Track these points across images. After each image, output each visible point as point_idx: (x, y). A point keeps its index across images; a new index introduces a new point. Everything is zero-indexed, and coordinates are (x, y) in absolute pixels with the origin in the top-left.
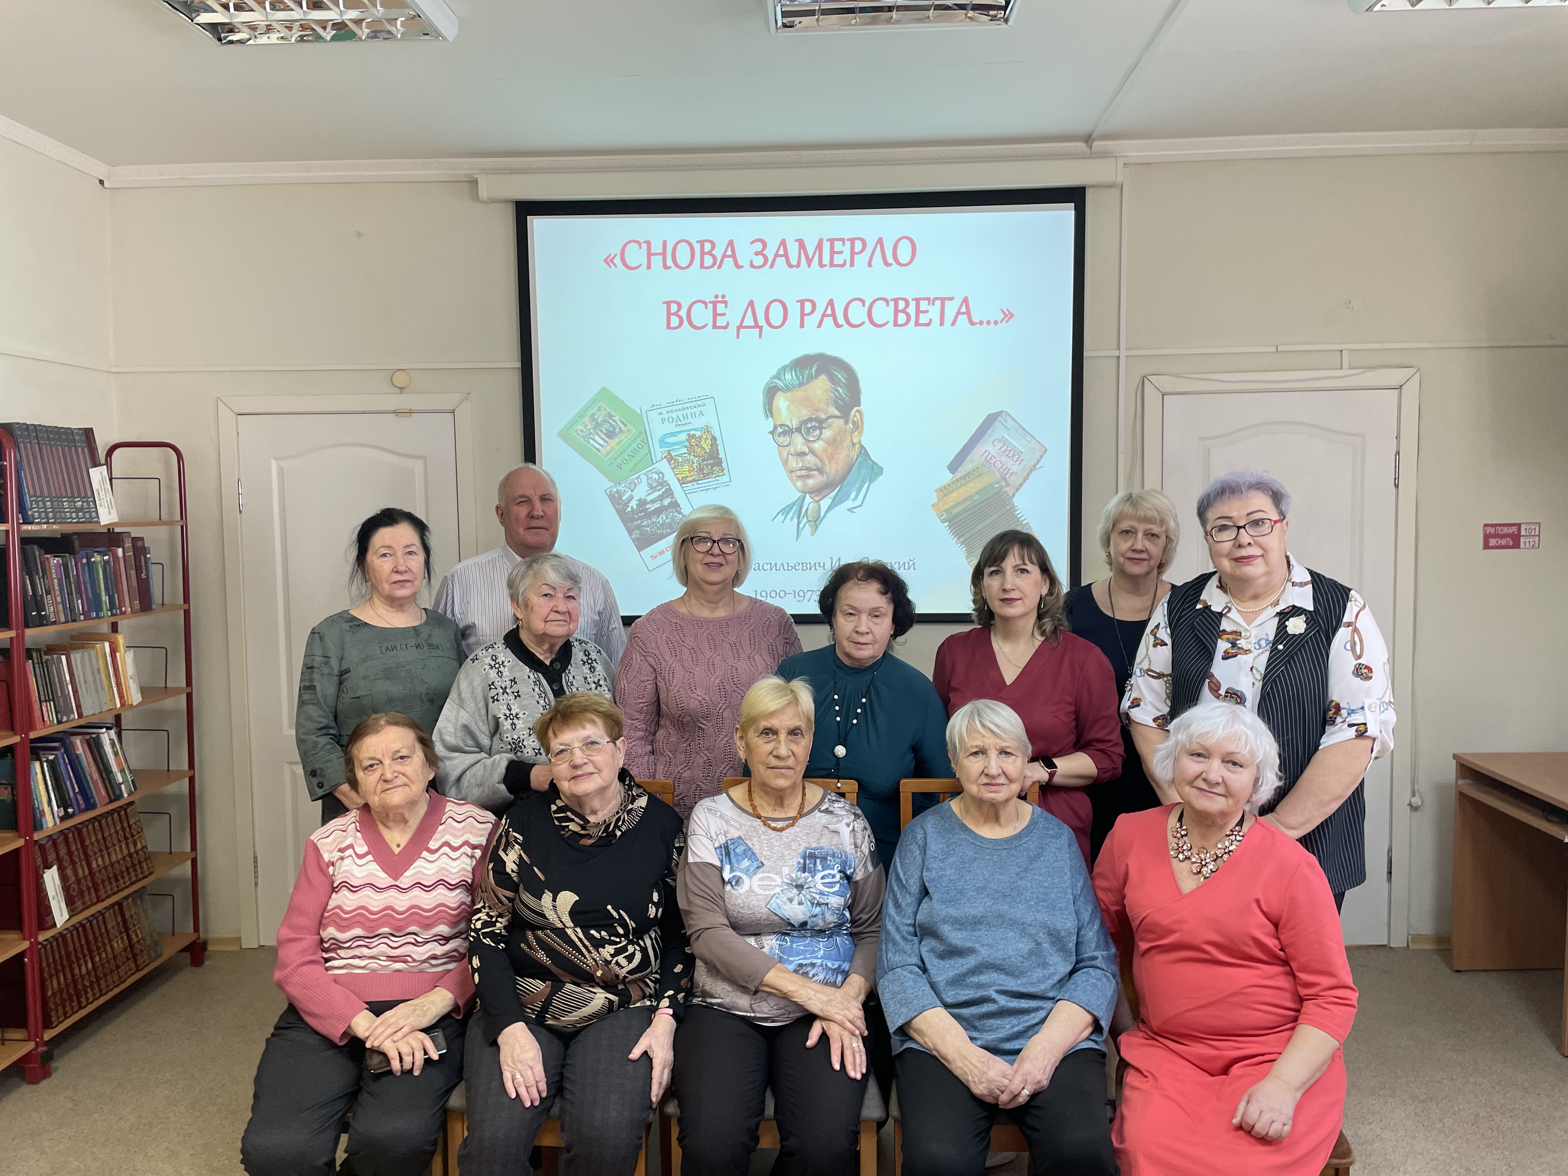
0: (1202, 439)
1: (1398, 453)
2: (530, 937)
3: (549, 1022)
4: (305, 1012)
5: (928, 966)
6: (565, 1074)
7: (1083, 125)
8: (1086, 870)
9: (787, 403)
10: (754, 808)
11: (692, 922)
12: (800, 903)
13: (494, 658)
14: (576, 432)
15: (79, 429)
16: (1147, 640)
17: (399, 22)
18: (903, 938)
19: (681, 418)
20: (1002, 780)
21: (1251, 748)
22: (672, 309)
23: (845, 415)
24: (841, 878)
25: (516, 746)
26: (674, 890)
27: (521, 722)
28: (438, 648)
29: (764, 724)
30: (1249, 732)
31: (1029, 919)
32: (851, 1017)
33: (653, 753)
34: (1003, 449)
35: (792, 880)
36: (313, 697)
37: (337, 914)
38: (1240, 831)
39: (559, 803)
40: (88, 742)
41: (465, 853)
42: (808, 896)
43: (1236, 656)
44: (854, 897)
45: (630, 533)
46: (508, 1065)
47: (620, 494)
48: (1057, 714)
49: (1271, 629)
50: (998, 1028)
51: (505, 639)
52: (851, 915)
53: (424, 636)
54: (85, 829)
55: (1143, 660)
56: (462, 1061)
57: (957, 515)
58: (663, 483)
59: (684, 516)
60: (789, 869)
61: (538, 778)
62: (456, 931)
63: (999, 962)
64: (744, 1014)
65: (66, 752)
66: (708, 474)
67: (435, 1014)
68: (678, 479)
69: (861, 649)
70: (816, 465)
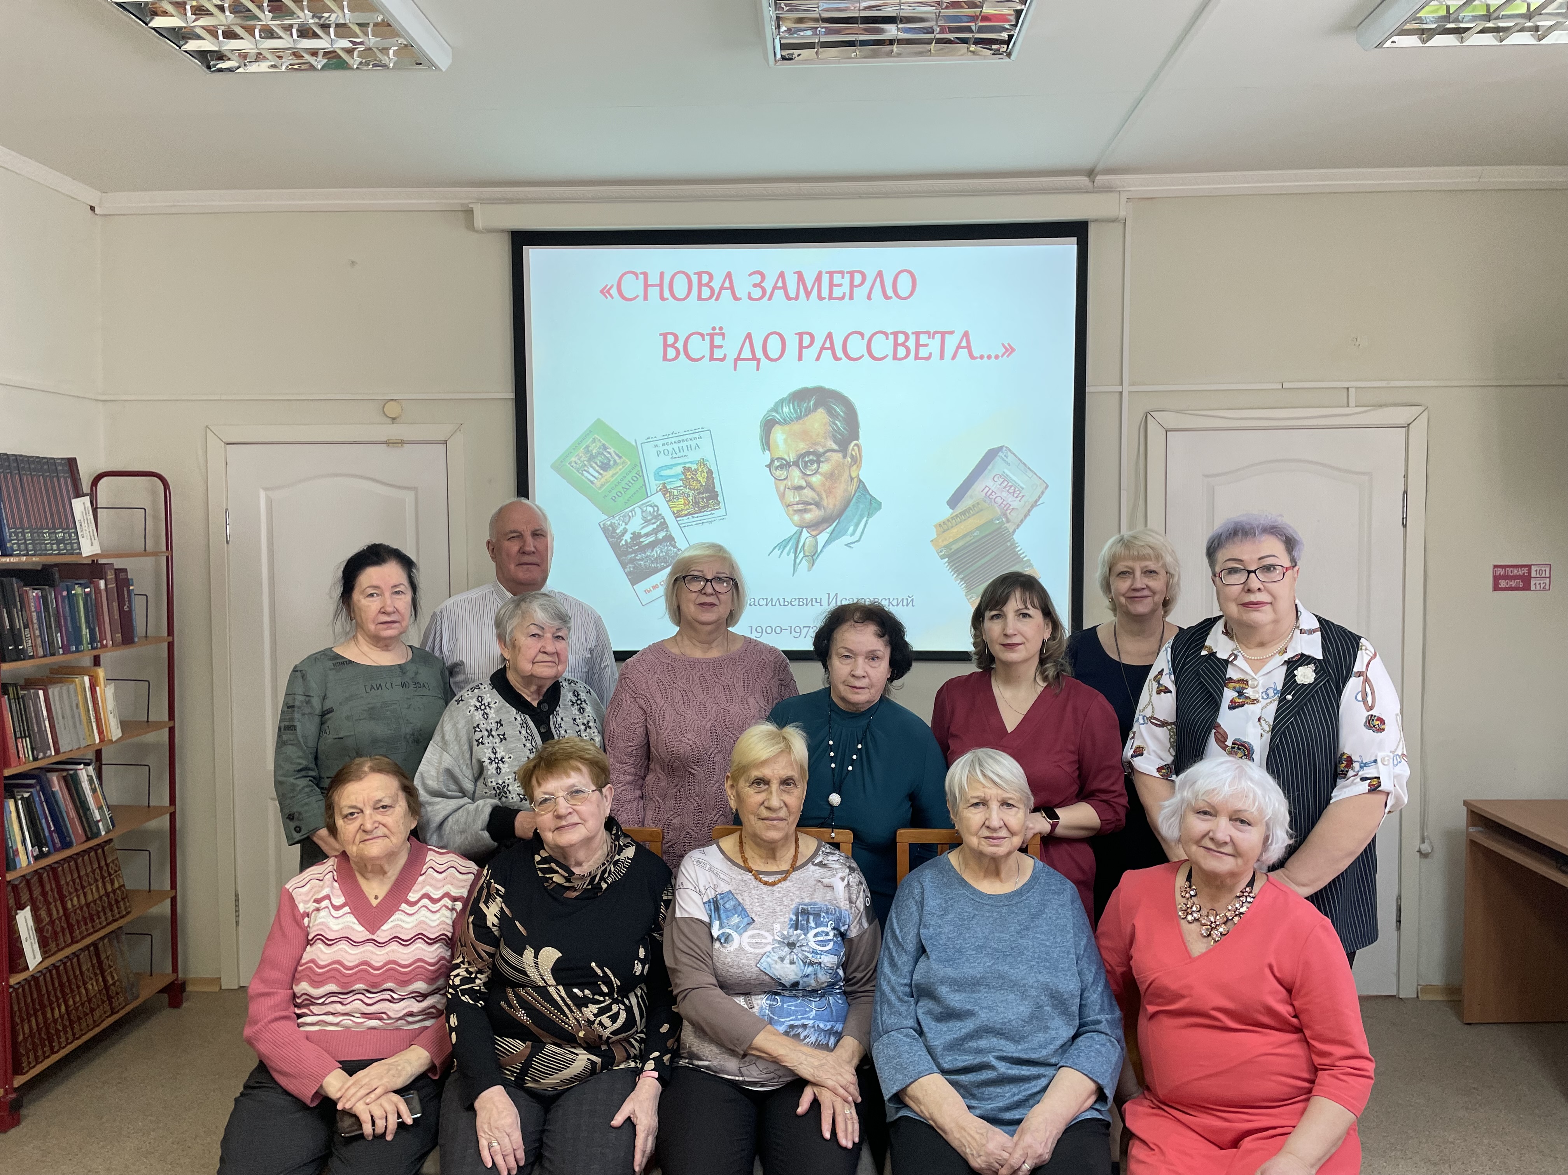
0: (1204, 476)
1: (1406, 492)
2: (511, 995)
3: (529, 1085)
4: (276, 1071)
5: (925, 1029)
6: (545, 1140)
7: (1086, 160)
8: (1090, 928)
9: (784, 436)
10: (745, 860)
11: (678, 981)
12: (792, 963)
13: (480, 699)
14: (570, 463)
15: (62, 459)
16: (1149, 687)
17: (391, 52)
18: (900, 999)
19: (677, 451)
20: (1003, 833)
21: (1259, 804)
22: (668, 341)
23: (843, 446)
24: (835, 935)
25: (501, 791)
26: (660, 945)
27: (506, 765)
28: (424, 686)
29: (755, 773)
30: (1256, 789)
31: (1030, 981)
32: (843, 1082)
33: (642, 798)
34: (1004, 485)
35: (784, 937)
36: (292, 737)
37: (310, 968)
38: (1251, 892)
39: (544, 854)
40: (65, 779)
41: (445, 906)
42: (800, 955)
43: (1242, 706)
44: (849, 956)
45: (624, 566)
46: (485, 1132)
47: (614, 527)
48: (1059, 764)
49: (1279, 678)
50: (998, 1096)
51: (491, 679)
52: (845, 973)
53: (410, 674)
54: (60, 869)
55: (1146, 707)
56: (437, 1124)
57: (957, 551)
58: (657, 516)
59: (679, 550)
60: (781, 927)
61: (522, 825)
62: (435, 987)
63: (999, 1026)
64: (733, 1078)
65: (43, 789)
66: (703, 507)
67: (410, 1073)
68: (673, 513)
69: (858, 693)
70: (813, 499)
